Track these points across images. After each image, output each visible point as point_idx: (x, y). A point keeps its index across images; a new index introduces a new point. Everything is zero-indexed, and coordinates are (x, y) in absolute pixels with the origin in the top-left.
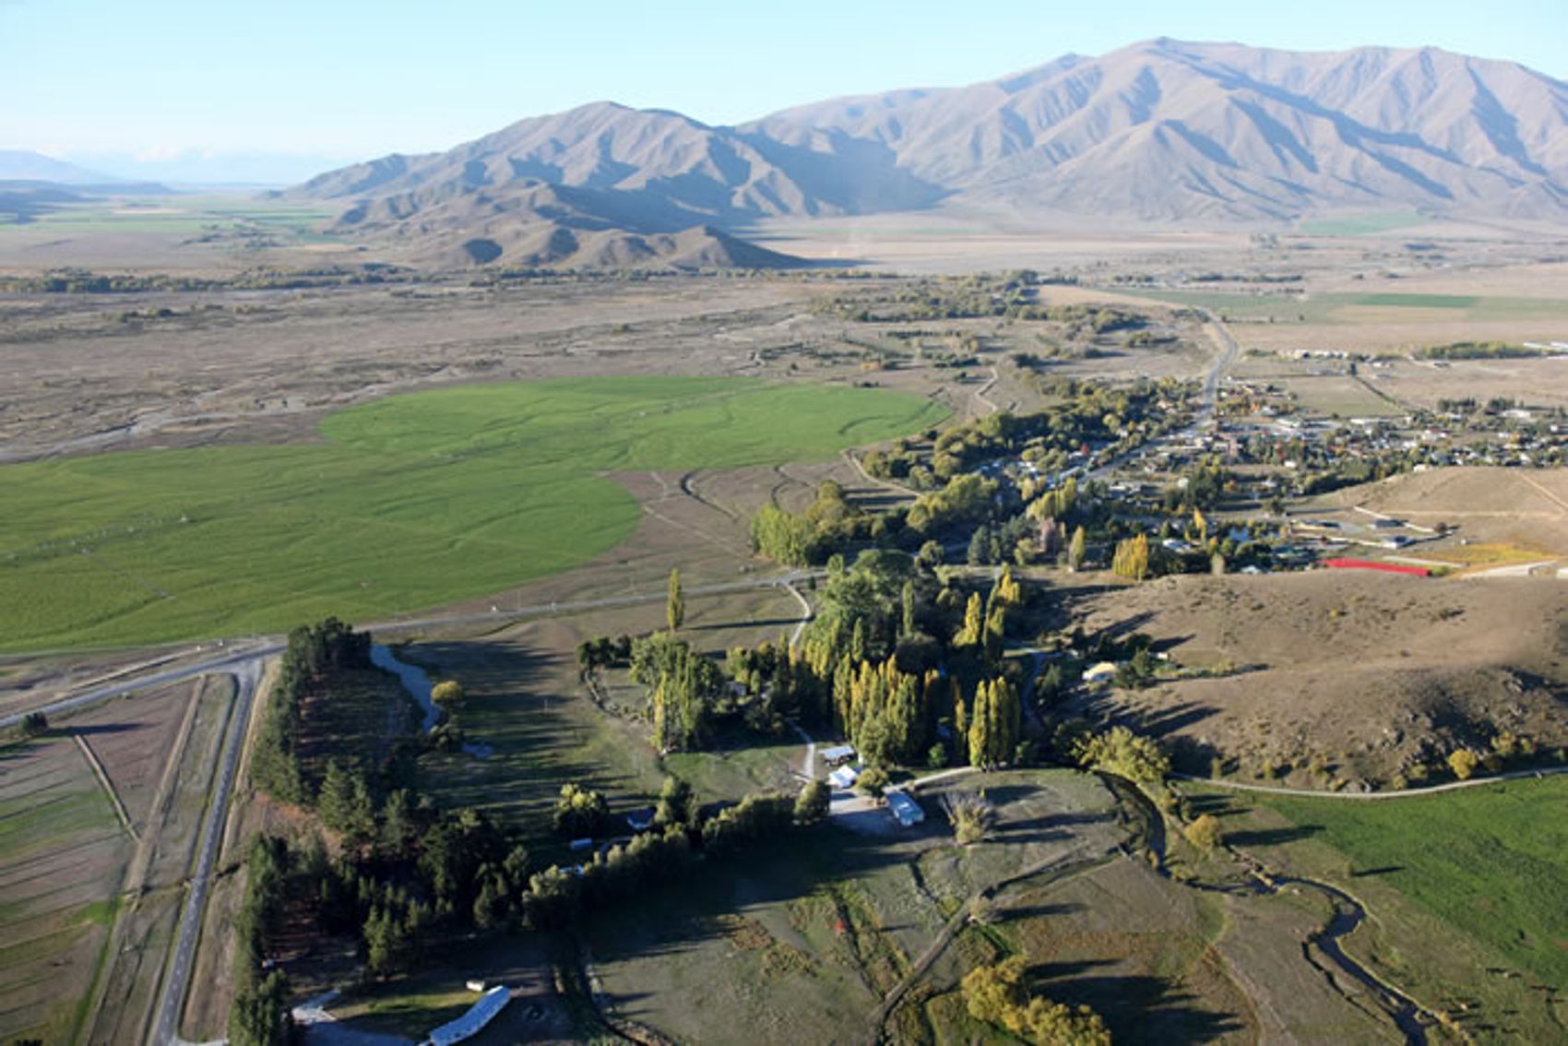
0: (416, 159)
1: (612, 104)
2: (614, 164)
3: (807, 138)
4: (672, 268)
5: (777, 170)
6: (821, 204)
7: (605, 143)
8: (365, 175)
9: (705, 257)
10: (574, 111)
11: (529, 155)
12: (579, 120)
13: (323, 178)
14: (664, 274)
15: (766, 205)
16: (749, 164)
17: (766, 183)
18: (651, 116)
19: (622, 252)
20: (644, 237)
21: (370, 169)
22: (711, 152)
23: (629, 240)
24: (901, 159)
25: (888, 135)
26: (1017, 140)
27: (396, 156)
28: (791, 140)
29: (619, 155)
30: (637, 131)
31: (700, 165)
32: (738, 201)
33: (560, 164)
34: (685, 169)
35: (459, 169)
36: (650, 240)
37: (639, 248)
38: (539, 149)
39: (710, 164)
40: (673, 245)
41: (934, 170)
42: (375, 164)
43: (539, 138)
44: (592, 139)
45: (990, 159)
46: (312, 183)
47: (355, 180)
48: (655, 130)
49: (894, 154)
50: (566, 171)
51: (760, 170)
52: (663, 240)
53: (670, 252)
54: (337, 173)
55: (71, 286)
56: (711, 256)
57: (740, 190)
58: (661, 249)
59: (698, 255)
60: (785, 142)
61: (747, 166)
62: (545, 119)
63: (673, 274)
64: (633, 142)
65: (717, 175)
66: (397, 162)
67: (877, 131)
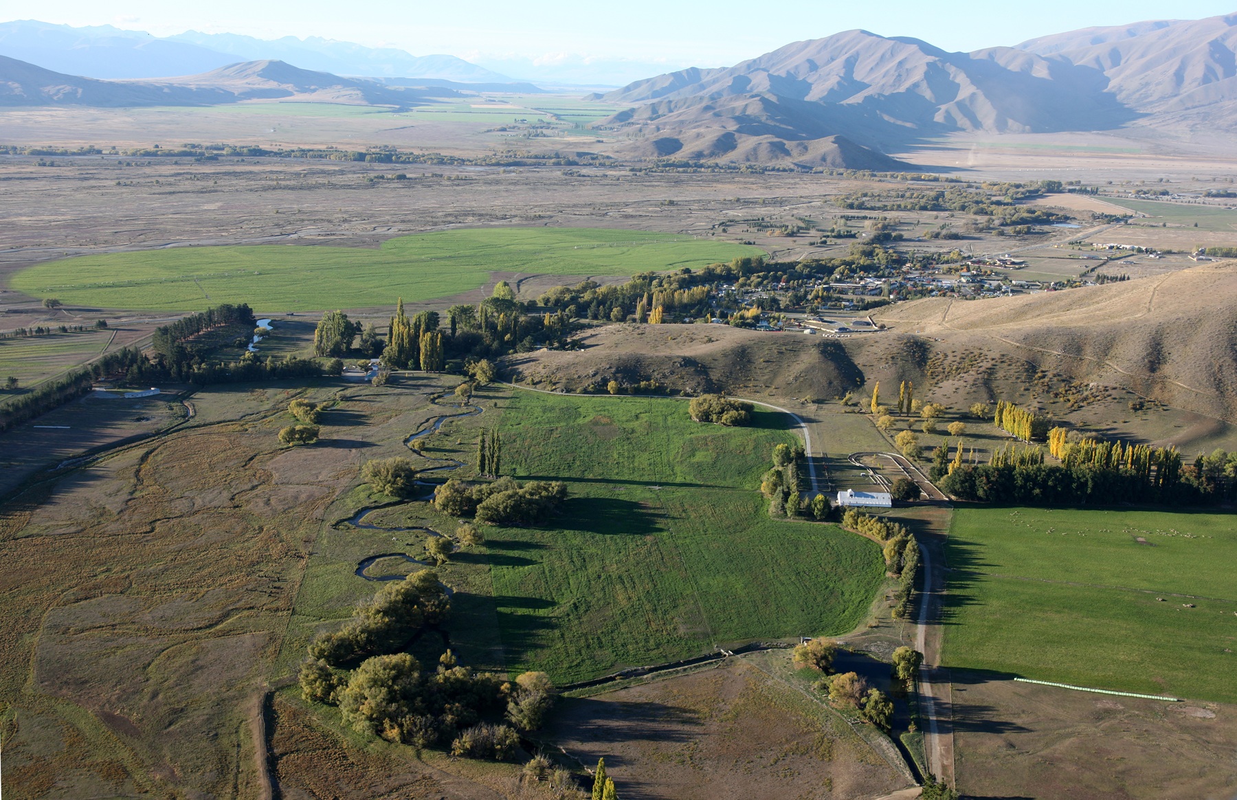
0: (709, 71)
1: (863, 32)
2: (853, 82)
3: (1030, 64)
4: (792, 166)
5: (979, 93)
6: (1010, 122)
7: (850, 65)
8: (666, 84)
9: (824, 159)
10: (832, 37)
11: (788, 72)
12: (833, 45)
13: (637, 84)
14: (784, 170)
15: (962, 121)
16: (958, 85)
17: (967, 103)
18: (893, 42)
19: (763, 153)
20: (785, 142)
21: (672, 79)
22: (927, 76)
23: (772, 144)
24: (1113, 85)
25: (1107, 63)
26: (1219, 70)
27: (693, 68)
28: (1014, 67)
29: (858, 76)
30: (878, 55)
31: (916, 85)
32: (939, 118)
33: (810, 81)
34: (902, 89)
35: (729, 82)
36: (789, 144)
37: (779, 149)
38: (797, 67)
39: (924, 85)
40: (806, 148)
41: (1137, 95)
42: (677, 75)
43: (799, 59)
44: (841, 60)
45: (1189, 87)
46: (628, 89)
47: (657, 88)
48: (892, 55)
49: (1108, 80)
50: (813, 87)
51: (966, 89)
52: (799, 145)
53: (801, 154)
54: (648, 80)
55: (368, 158)
56: (829, 160)
57: (943, 107)
58: (795, 153)
59: (819, 157)
60: (1009, 68)
61: (957, 87)
62: (809, 43)
63: (792, 170)
64: (872, 65)
65: (928, 94)
66: (694, 73)
67: (1097, 60)
